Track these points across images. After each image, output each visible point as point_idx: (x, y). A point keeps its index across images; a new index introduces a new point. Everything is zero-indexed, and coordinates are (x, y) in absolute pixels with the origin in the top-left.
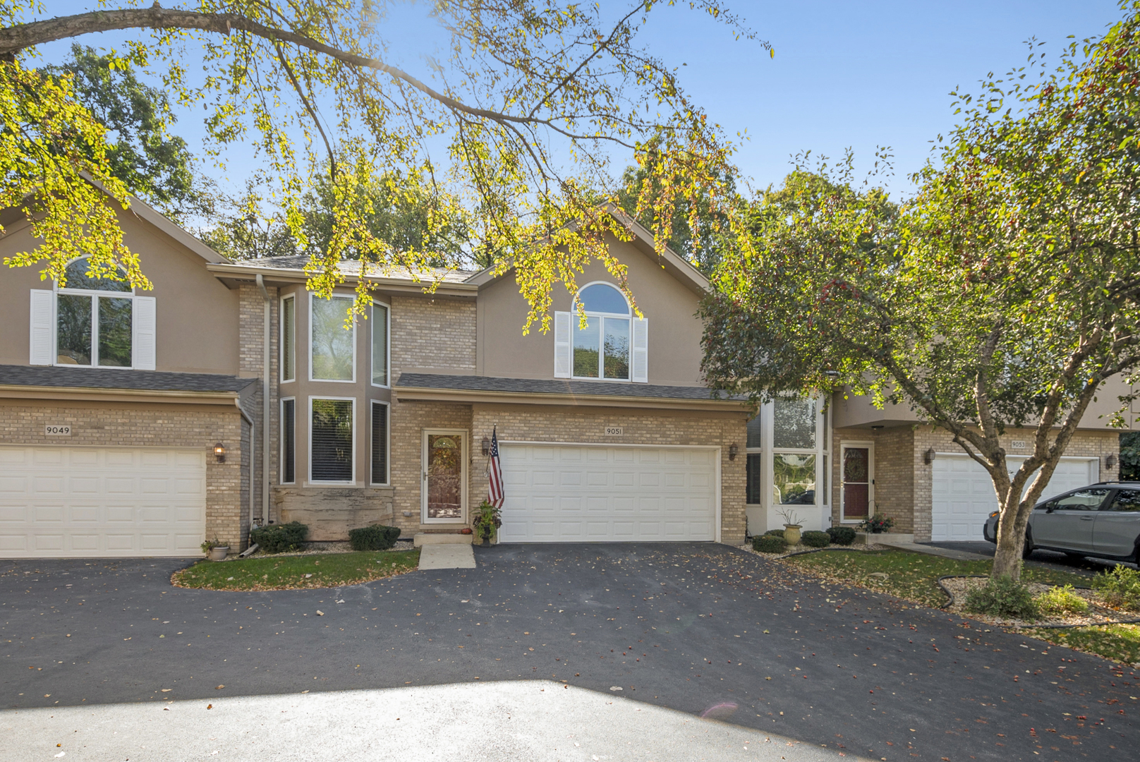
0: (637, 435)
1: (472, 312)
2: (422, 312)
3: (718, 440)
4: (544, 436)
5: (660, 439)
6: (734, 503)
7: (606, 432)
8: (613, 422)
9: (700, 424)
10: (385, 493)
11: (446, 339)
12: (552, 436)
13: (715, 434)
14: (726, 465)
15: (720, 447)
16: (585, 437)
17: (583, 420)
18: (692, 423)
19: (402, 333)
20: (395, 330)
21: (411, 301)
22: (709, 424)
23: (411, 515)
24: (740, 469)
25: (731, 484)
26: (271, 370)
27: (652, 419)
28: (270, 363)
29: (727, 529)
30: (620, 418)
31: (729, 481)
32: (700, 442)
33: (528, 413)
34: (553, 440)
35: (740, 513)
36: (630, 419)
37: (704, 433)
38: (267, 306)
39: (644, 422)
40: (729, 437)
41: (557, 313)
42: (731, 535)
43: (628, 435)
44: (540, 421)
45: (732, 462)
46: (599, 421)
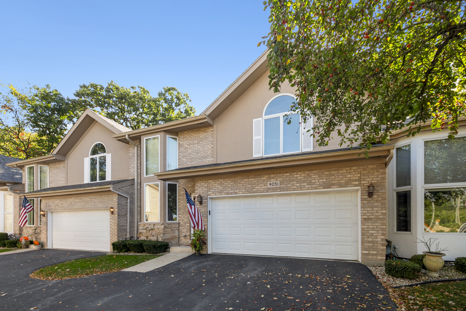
0: (289, 185)
1: (211, 131)
3: (357, 183)
4: (231, 191)
5: (307, 186)
6: (373, 232)
7: (269, 186)
8: (273, 178)
9: (340, 172)
11: (200, 148)
12: (235, 191)
13: (354, 178)
14: (365, 202)
15: (359, 188)
16: (255, 190)
17: (254, 179)
18: (334, 172)
19: (182, 149)
22: (348, 171)
23: (185, 236)
24: (380, 204)
25: (370, 217)
26: (138, 175)
27: (300, 173)
28: (138, 172)
29: (367, 252)
30: (278, 175)
31: (368, 214)
32: (341, 186)
33: (222, 179)
34: (236, 193)
35: (379, 240)
36: (285, 175)
37: (344, 179)
38: (136, 148)
39: (295, 176)
40: (368, 179)
41: (254, 120)
42: (370, 257)
43: (283, 186)
44: (228, 183)
45: (371, 199)
46: (264, 178)
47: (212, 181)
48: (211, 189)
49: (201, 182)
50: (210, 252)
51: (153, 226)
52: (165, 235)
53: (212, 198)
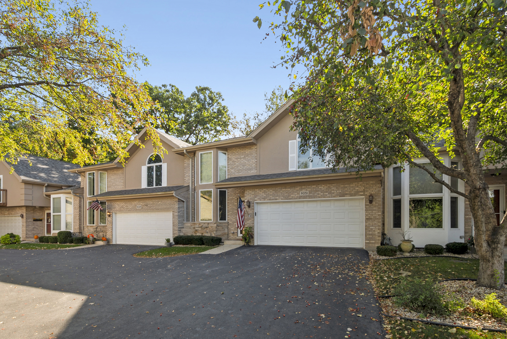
0: (316, 194)
1: (256, 148)
2: (237, 152)
3: (362, 193)
4: (273, 198)
5: (329, 195)
6: (372, 228)
7: (301, 194)
8: (304, 189)
9: (351, 185)
10: (224, 224)
11: (246, 161)
12: (276, 198)
13: (360, 190)
14: (367, 207)
15: (364, 197)
16: (291, 197)
17: (290, 189)
18: (347, 186)
19: (231, 162)
22: (356, 185)
23: (234, 233)
24: (377, 208)
25: (371, 217)
26: (192, 182)
27: (324, 186)
28: (192, 179)
29: (368, 242)
30: (308, 187)
31: (369, 215)
32: (351, 195)
33: (266, 188)
34: (277, 199)
35: (376, 233)
36: (312, 186)
37: (354, 190)
38: (191, 160)
39: (320, 187)
40: (369, 191)
41: (290, 141)
42: (370, 245)
43: (311, 194)
44: (271, 191)
45: (371, 205)
46: (297, 189)
47: (258, 190)
48: (257, 196)
49: (249, 190)
50: (256, 244)
51: (207, 225)
52: (218, 232)
53: (257, 203)
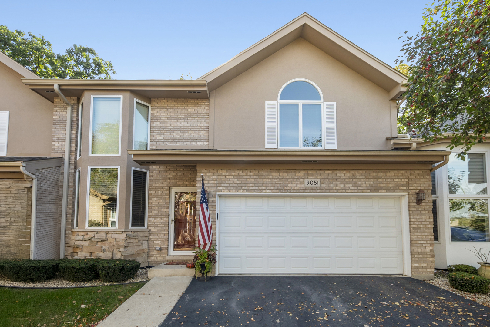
0: (332, 185)
1: (206, 106)
2: (171, 108)
3: (405, 188)
4: (254, 188)
5: (353, 188)
6: (422, 242)
7: (306, 183)
8: (312, 175)
9: (388, 174)
10: (141, 234)
11: (188, 125)
12: (260, 188)
13: (402, 183)
14: (413, 209)
15: (406, 193)
16: (288, 188)
17: (286, 174)
18: (381, 174)
19: (158, 123)
20: (153, 121)
21: (165, 101)
22: (396, 175)
23: (160, 250)
24: (427, 212)
25: (419, 226)
26: (70, 152)
27: (345, 172)
28: (70, 147)
29: (417, 265)
30: (318, 172)
31: (417, 223)
32: (388, 190)
33: (241, 169)
34: (261, 191)
35: (428, 251)
36: (326, 172)
37: (392, 183)
38: (69, 109)
39: (338, 175)
40: (416, 185)
42: (420, 270)
43: (324, 185)
44: (250, 176)
45: (419, 206)
46: (300, 174)
47: (223, 171)
48: (222, 183)
49: (206, 171)
50: (217, 274)
51: (104, 235)
52: (128, 248)
53: (220, 196)
